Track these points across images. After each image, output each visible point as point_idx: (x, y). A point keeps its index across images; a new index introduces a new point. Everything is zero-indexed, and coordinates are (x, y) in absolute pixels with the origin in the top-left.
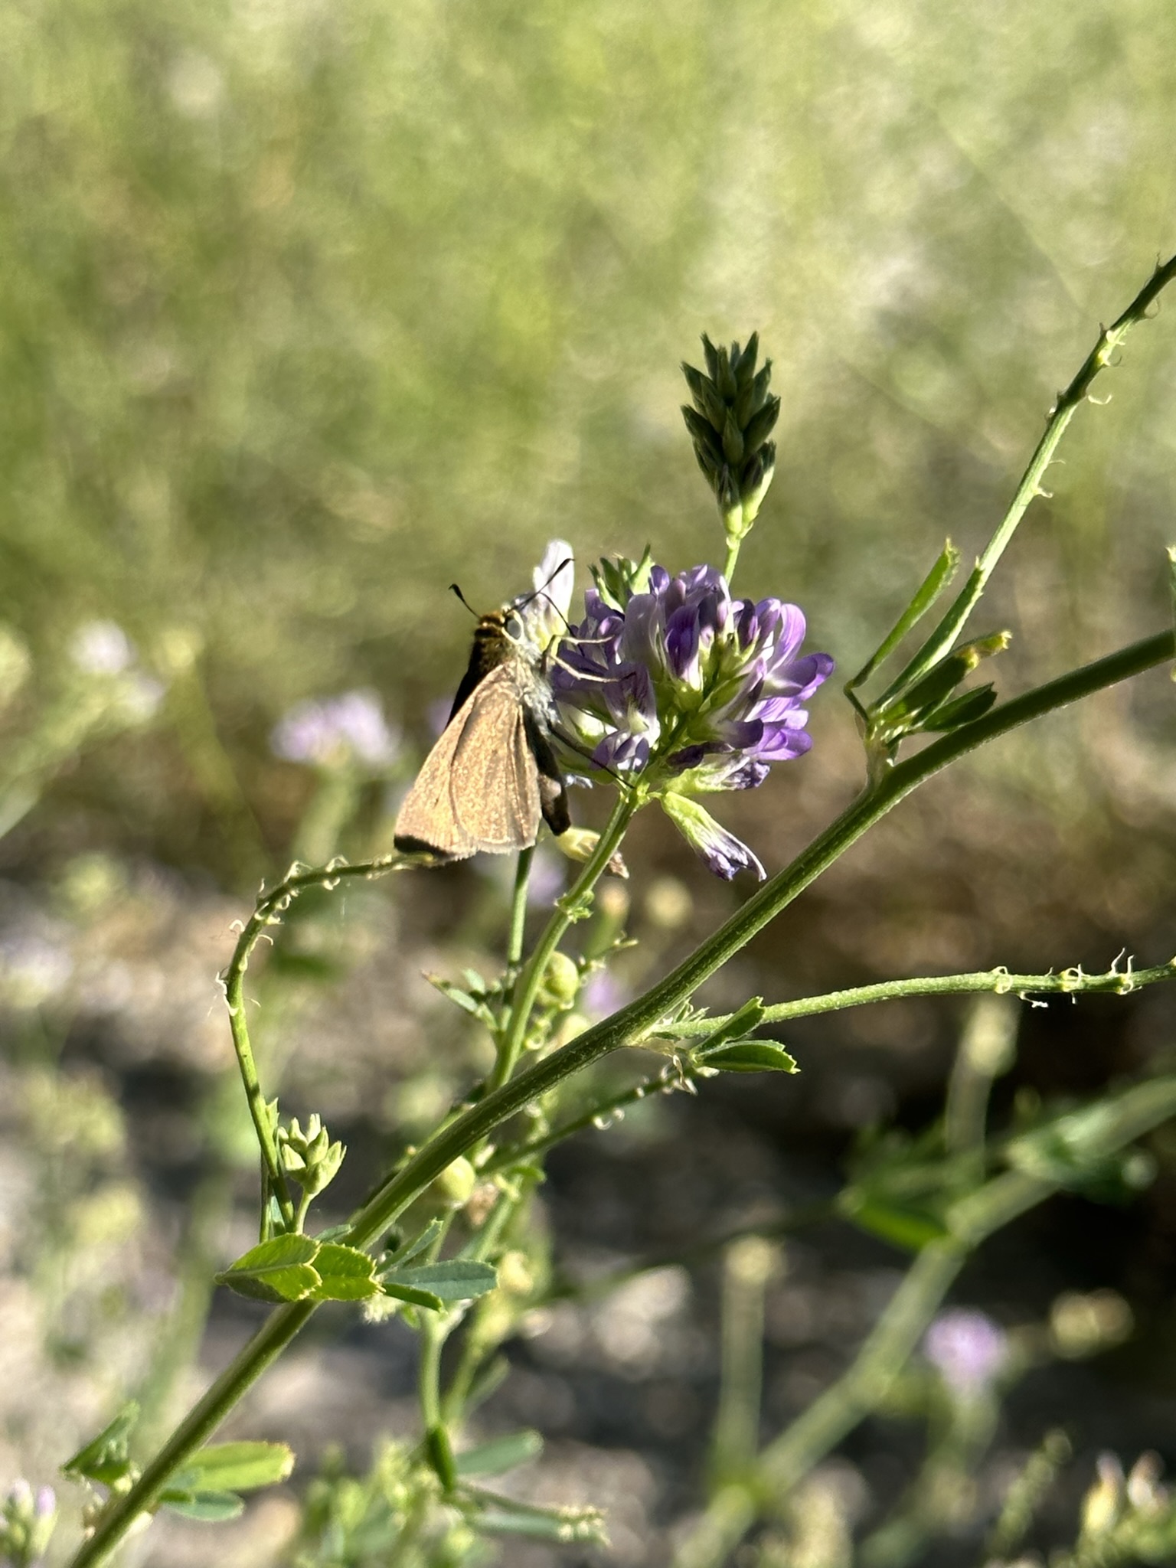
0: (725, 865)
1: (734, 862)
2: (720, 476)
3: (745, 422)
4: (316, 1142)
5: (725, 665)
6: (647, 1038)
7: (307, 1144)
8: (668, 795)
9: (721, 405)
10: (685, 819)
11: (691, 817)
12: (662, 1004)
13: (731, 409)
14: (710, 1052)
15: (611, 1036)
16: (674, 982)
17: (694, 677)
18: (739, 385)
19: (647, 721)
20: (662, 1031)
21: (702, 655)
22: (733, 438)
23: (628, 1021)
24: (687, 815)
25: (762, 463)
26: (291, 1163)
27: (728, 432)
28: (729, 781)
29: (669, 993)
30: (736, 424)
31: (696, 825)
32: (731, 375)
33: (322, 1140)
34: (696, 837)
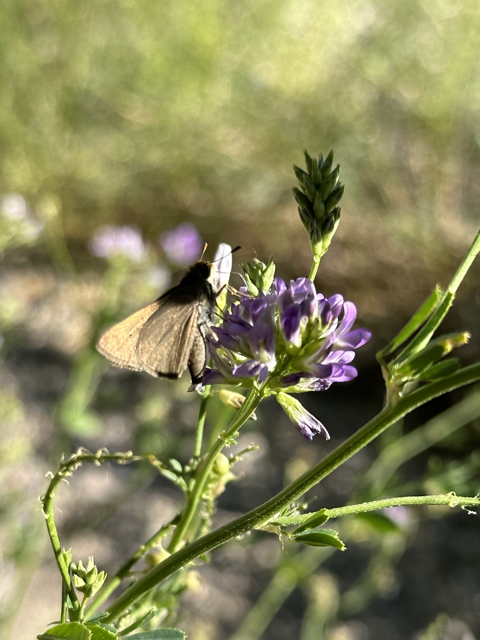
0: (309, 432)
1: (313, 430)
2: (312, 226)
3: (326, 196)
4: (91, 573)
5: (313, 333)
6: (266, 526)
7: (87, 573)
8: (280, 393)
9: (313, 189)
10: (288, 406)
11: (292, 405)
12: (274, 510)
13: (319, 191)
14: (299, 535)
15: (247, 524)
16: (281, 499)
17: (297, 340)
18: (323, 177)
19: (270, 357)
20: (273, 522)
21: (301, 329)
22: (319, 206)
23: (256, 517)
24: (289, 405)
25: (334, 219)
26: (78, 584)
27: (317, 202)
28: (312, 386)
29: (278, 504)
30: (320, 198)
31: (295, 410)
32: (319, 173)
33: (94, 572)
34: (294, 417)
